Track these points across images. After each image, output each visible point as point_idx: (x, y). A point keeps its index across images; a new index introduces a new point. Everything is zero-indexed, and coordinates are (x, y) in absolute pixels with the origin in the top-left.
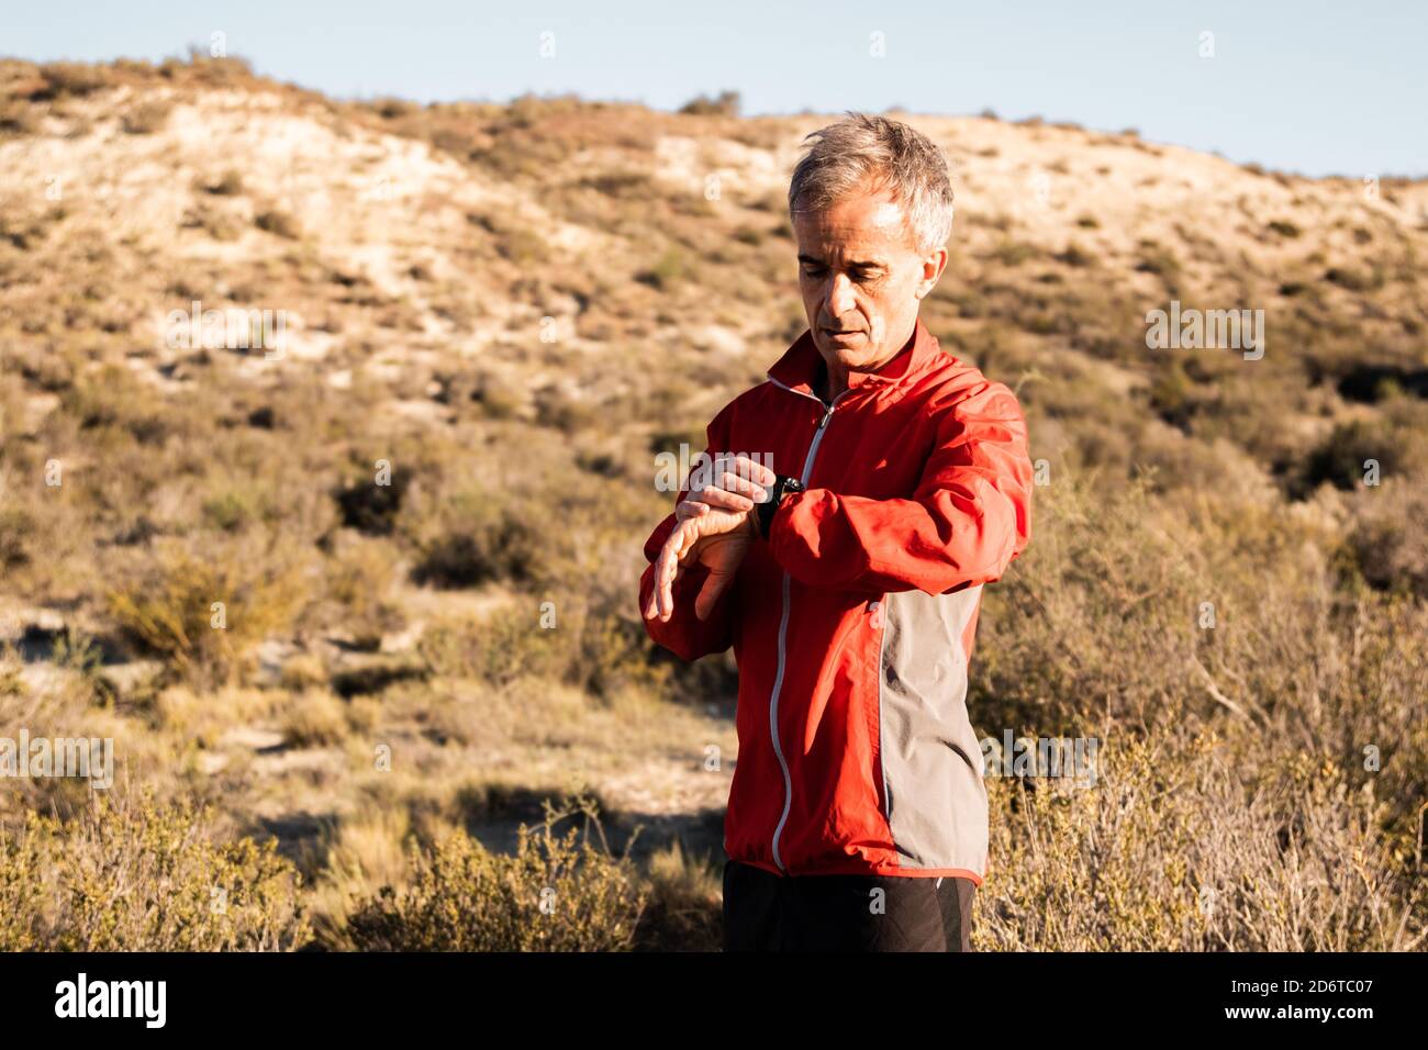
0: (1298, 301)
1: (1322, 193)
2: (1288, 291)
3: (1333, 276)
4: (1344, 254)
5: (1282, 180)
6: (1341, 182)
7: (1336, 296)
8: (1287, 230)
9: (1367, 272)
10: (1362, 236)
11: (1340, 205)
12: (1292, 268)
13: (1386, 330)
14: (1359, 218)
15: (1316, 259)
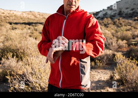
0: (5, 18)
1: (6, 11)
2: (4, 17)
3: (7, 16)
4: (8, 15)
5: (3, 10)
6: (7, 10)
7: (7, 18)
8: (4, 13)
9: (9, 16)
10: (9, 14)
11: (7, 12)
12: (4, 16)
13: (11, 20)
14: (9, 13)
15: (6, 15)
